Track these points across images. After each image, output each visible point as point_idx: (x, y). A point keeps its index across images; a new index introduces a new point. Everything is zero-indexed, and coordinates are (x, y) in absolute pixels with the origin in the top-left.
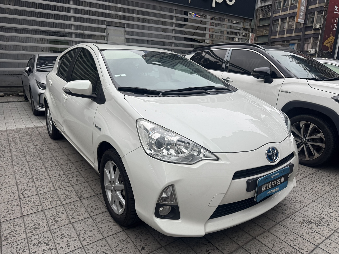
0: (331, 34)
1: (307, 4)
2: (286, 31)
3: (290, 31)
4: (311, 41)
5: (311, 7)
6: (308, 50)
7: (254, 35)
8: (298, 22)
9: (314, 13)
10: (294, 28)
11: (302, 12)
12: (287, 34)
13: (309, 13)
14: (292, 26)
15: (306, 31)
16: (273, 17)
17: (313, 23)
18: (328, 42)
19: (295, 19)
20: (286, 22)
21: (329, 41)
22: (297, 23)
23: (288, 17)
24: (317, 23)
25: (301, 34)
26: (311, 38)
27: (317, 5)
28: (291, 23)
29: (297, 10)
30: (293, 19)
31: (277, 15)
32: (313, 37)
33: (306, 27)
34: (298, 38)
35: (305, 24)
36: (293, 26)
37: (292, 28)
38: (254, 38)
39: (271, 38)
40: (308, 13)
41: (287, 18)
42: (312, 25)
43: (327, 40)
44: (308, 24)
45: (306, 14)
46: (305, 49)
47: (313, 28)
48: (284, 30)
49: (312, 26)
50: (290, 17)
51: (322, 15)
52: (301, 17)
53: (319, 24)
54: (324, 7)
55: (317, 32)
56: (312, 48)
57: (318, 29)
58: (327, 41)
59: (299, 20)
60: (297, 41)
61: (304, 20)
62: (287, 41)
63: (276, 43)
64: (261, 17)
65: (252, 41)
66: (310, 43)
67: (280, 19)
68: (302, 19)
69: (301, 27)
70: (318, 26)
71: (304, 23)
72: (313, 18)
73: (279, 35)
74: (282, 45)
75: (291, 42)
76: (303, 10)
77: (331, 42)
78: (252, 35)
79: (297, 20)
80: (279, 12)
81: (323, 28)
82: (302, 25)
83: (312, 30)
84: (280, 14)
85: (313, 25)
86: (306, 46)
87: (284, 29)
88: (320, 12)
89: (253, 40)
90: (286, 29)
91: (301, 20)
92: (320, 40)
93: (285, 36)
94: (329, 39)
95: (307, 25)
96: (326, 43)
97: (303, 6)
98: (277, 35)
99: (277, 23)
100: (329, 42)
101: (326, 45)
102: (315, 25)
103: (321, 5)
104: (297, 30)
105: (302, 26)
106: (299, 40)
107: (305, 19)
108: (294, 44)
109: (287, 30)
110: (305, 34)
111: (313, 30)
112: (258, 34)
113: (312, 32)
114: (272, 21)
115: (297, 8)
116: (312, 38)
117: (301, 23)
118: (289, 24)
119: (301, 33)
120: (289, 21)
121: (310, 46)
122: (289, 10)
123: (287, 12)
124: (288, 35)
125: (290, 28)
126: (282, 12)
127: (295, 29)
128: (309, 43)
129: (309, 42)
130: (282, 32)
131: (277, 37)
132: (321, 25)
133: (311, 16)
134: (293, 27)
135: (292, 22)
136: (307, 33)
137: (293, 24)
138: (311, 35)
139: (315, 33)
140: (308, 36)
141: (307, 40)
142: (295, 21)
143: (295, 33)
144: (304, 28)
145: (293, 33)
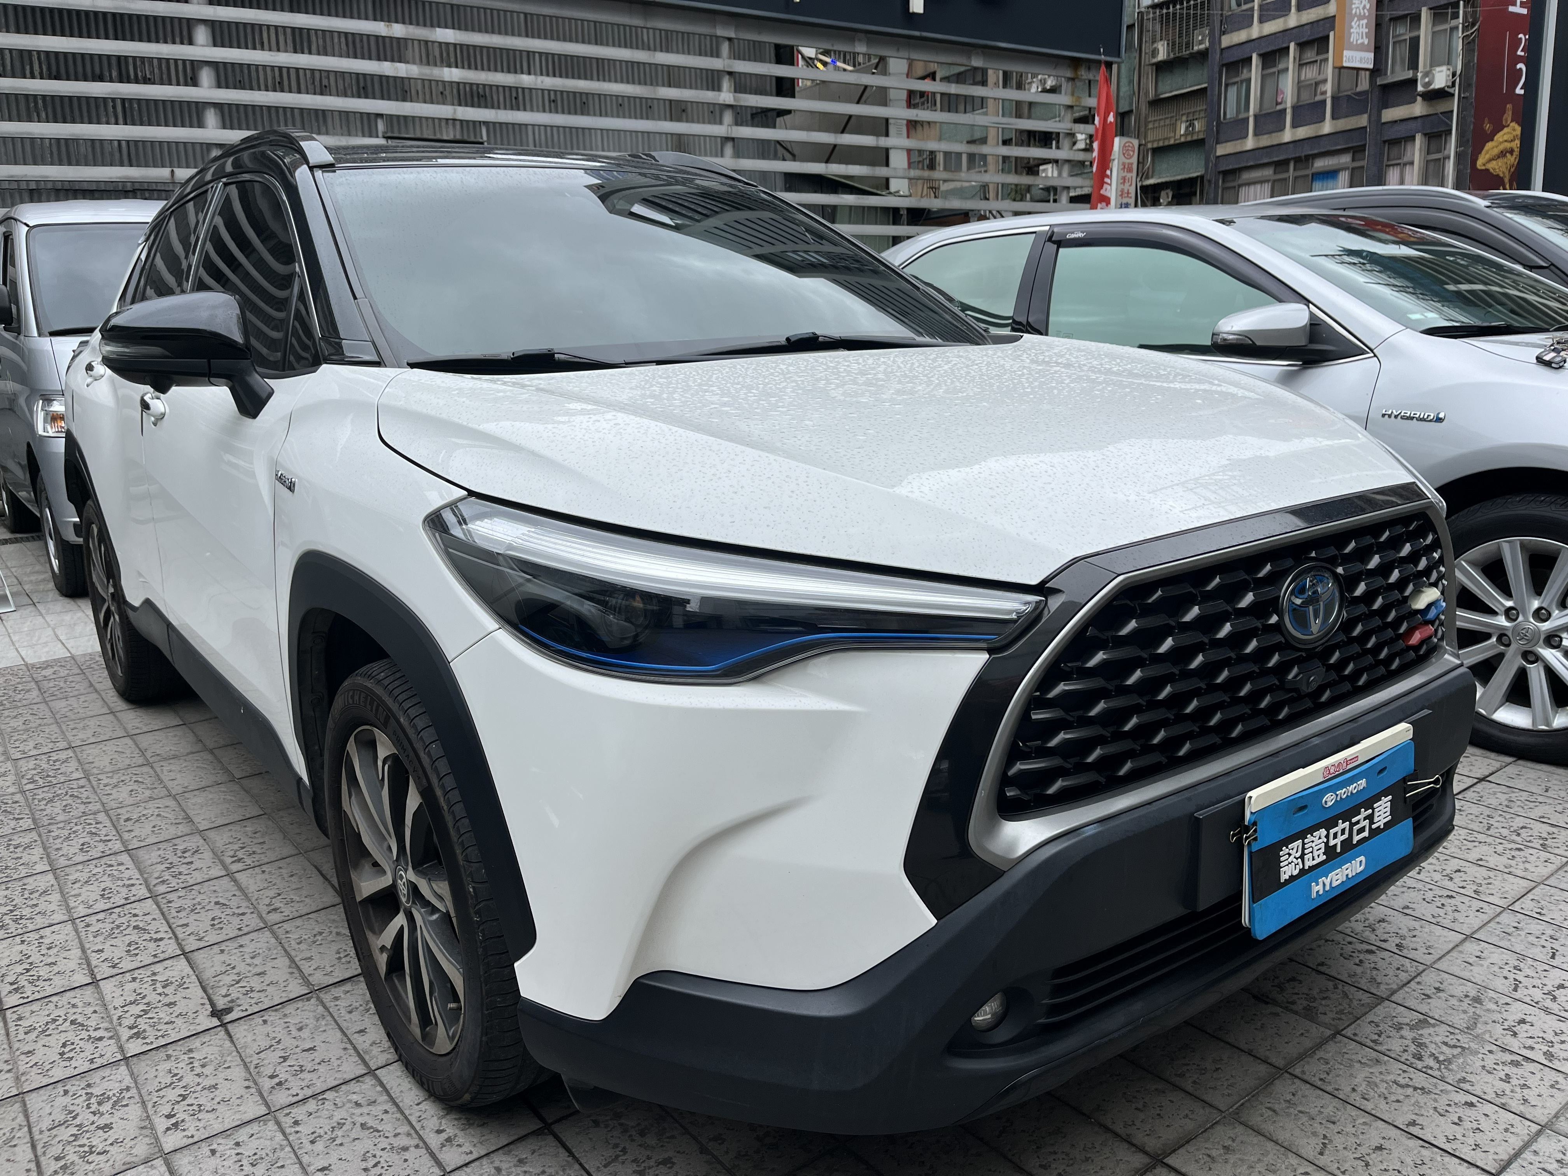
0: (1508, 115)
2: (1289, 111)
3: (1309, 112)
4: (1417, 150)
7: (1136, 142)
8: (1345, 64)
9: (1415, 19)
10: (1329, 94)
11: (1361, 18)
12: (1294, 126)
13: (1395, 19)
14: (1317, 84)
15: (1386, 106)
16: (1222, 50)
17: (1416, 67)
18: (1496, 151)
19: (1328, 52)
20: (1287, 69)
21: (1501, 147)
22: (1340, 69)
23: (1292, 46)
24: (1434, 63)
25: (1362, 121)
26: (1412, 138)
28: (1310, 73)
29: (1331, 9)
30: (1318, 54)
31: (1241, 36)
32: (1425, 135)
33: (1387, 88)
34: (1352, 144)
35: (1376, 71)
36: (1322, 88)
37: (1319, 98)
38: (1134, 160)
39: (1221, 150)
40: (1388, 18)
41: (1288, 48)
42: (1410, 74)
43: (1489, 145)
44: (1393, 72)
45: (1378, 25)
47: (1420, 88)
48: (1279, 107)
49: (1413, 82)
50: (1302, 46)
51: (1454, 23)
52: (1353, 38)
53: (1444, 68)
55: (1441, 107)
57: (1441, 94)
58: (1491, 148)
59: (1346, 53)
60: (1345, 159)
61: (1371, 55)
62: (1298, 160)
63: (1246, 176)
64: (1162, 56)
65: (1129, 175)
66: (1412, 163)
67: (1255, 57)
68: (1361, 48)
69: (1359, 89)
70: (1441, 78)
71: (1371, 66)
72: (1415, 43)
73: (1256, 134)
74: (1276, 182)
75: (1320, 164)
76: (1364, 7)
77: (1511, 152)
78: (1125, 150)
79: (1339, 56)
80: (1250, 24)
81: (1465, 86)
82: (1365, 78)
83: (1415, 101)
84: (1255, 31)
85: (1419, 75)
86: (1393, 176)
87: (1277, 104)
88: (1440, 12)
89: (1130, 170)
90: (1289, 105)
91: (1358, 55)
92: (1456, 147)
93: (1288, 135)
94: (1499, 137)
95: (1390, 78)
96: (1490, 160)
98: (1246, 136)
99: (1245, 75)
100: (1502, 154)
101: (1491, 166)
102: (1426, 74)
104: (1343, 104)
105: (1364, 84)
106: (1357, 151)
107: (1379, 50)
108: (1332, 174)
109: (1294, 107)
110: (1384, 120)
111: (1419, 99)
112: (1156, 137)
113: (1418, 108)
114: (1216, 69)
116: (1419, 138)
117: (1358, 69)
118: (1303, 78)
119: (1366, 116)
120: (1301, 65)
121: (1413, 172)
122: (1293, 9)
123: (1285, 22)
124: (1303, 132)
125: (1306, 98)
126: (1261, 21)
127: (1333, 98)
128: (1405, 164)
129: (1406, 159)
130: (1270, 119)
131: (1250, 143)
132: (1454, 75)
133: (1403, 31)
134: (1325, 93)
135: (1315, 67)
136: (1390, 114)
137: (1321, 77)
138: (1412, 125)
139: (1431, 111)
140: (1397, 128)
141: (1395, 151)
142: (1327, 59)
143: (1334, 117)
144: (1376, 93)
145: (1323, 120)
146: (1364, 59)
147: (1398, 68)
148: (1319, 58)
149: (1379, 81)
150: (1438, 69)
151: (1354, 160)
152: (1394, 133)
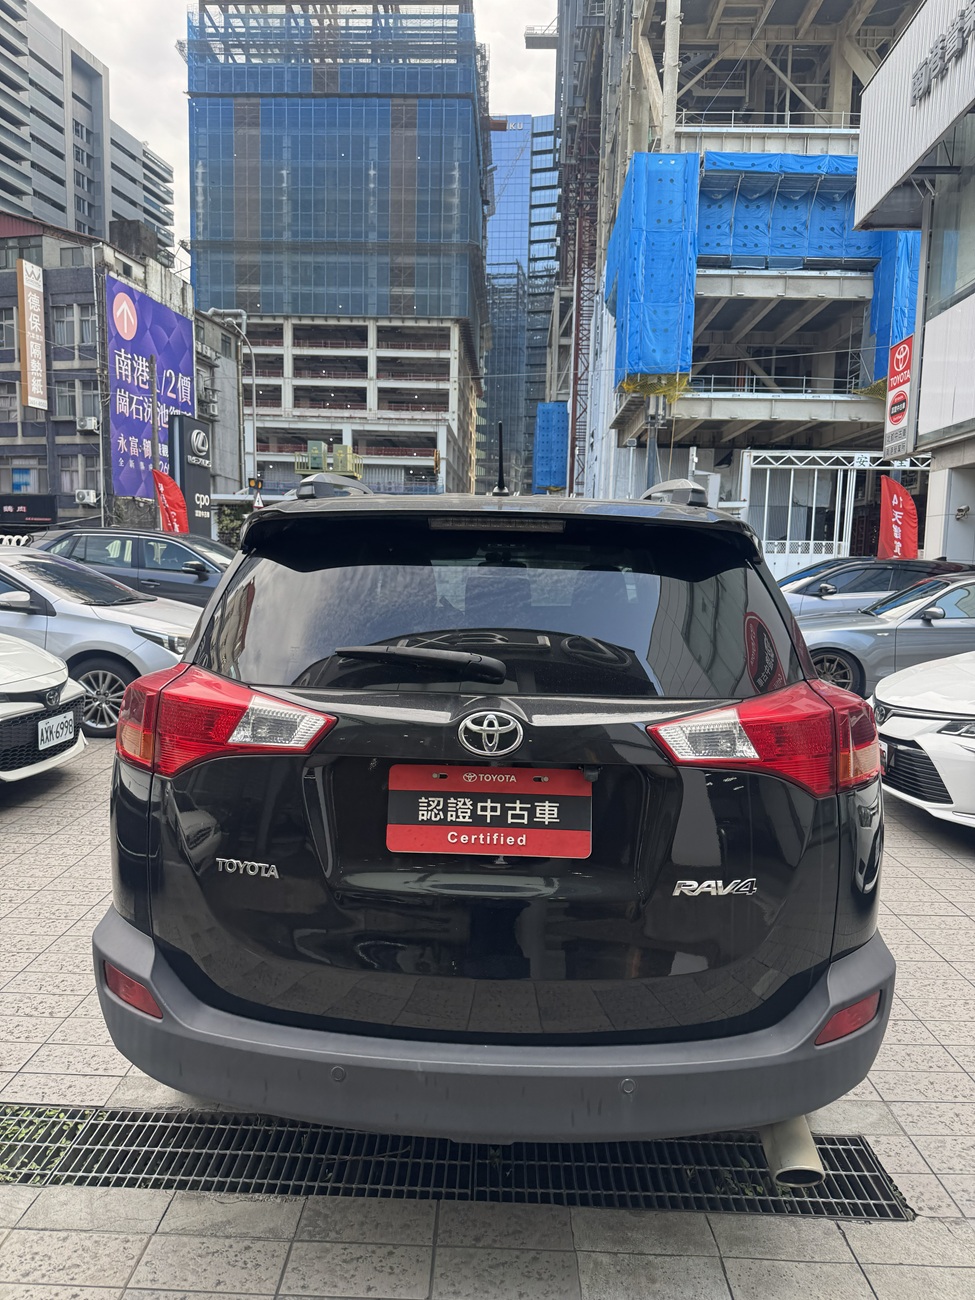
1: (47, 356)
3: (7, 429)
4: (80, 464)
5: (58, 365)
6: (77, 491)
8: (28, 404)
9: (72, 386)
10: (19, 420)
11: (37, 378)
13: (58, 382)
14: (9, 412)
15: (58, 434)
17: (74, 414)
19: (15, 392)
22: (26, 408)
24: (86, 414)
25: (43, 441)
26: (76, 456)
27: (76, 364)
28: (4, 404)
29: (18, 368)
30: (8, 393)
32: (84, 455)
33: (56, 422)
34: (38, 453)
35: (50, 412)
36: (13, 415)
37: (12, 421)
40: (53, 379)
42: (71, 418)
44: (59, 414)
45: (48, 384)
46: (66, 488)
47: (78, 428)
49: (73, 423)
51: (95, 392)
52: (34, 389)
53: (92, 418)
54: (98, 371)
55: (92, 440)
56: (86, 488)
57: (92, 433)
59: (28, 397)
60: (33, 463)
61: (46, 402)
66: (77, 471)
68: (39, 396)
69: (39, 420)
70: (90, 424)
71: (46, 408)
72: (73, 397)
76: (39, 372)
79: (23, 398)
81: (106, 430)
82: (42, 415)
83: (75, 434)
85: (77, 420)
86: (66, 479)
88: (86, 384)
91: (38, 400)
92: (103, 466)
95: (58, 418)
97: (37, 359)
102: (81, 420)
103: (88, 364)
104: (30, 428)
105: (42, 419)
106: (42, 459)
107: (50, 398)
108: (26, 471)
110: (57, 442)
111: (78, 434)
113: (78, 439)
115: (16, 361)
116: (80, 456)
117: (38, 409)
119: (45, 438)
121: (79, 478)
124: (3, 441)
125: (4, 420)
127: (23, 424)
128: (73, 471)
129: (73, 468)
132: (98, 423)
133: (64, 391)
134: (16, 418)
135: (8, 401)
136: (61, 440)
137: (11, 408)
138: (75, 448)
139: (86, 442)
140: (66, 448)
141: (66, 462)
142: (15, 398)
143: (24, 435)
144: (50, 425)
145: (16, 435)
146: (37, 401)
147: (64, 412)
148: (10, 395)
149: (52, 419)
150: (88, 418)
151: (39, 464)
152: (64, 451)
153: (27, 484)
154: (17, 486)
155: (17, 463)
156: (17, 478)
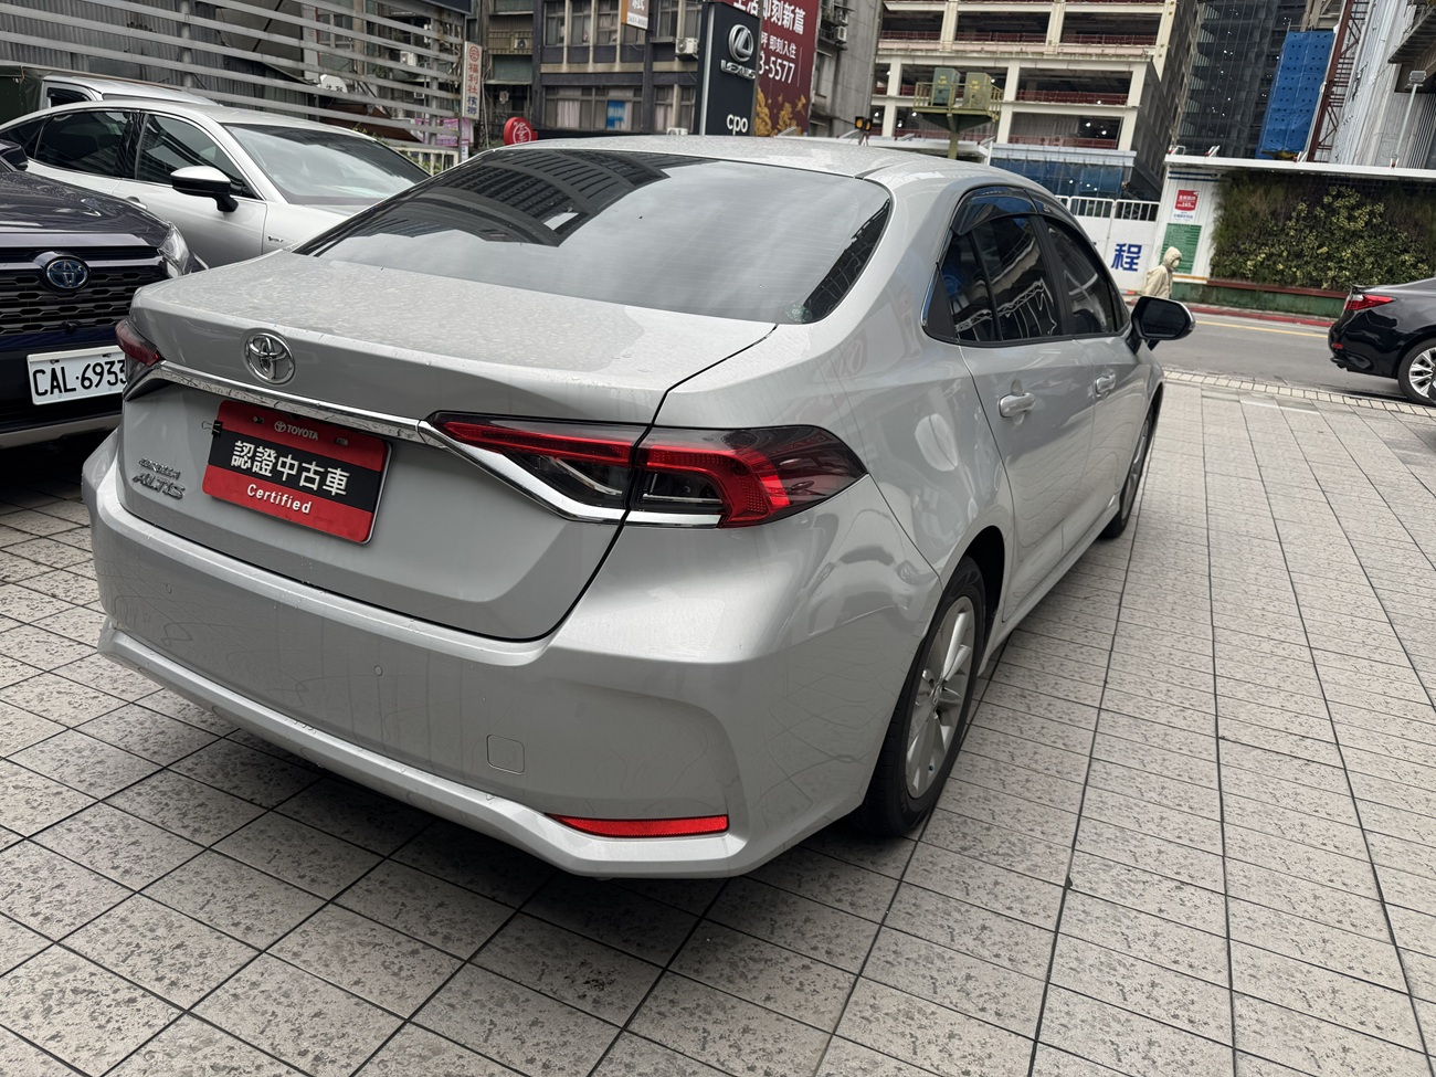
2: (591, 49)
3: (605, 53)
4: (675, 96)
6: (668, 129)
7: (480, 48)
8: (629, 22)
10: (618, 42)
12: (595, 61)
14: (611, 32)
15: (656, 59)
17: (675, 35)
19: (617, 9)
20: (589, 16)
22: (625, 25)
24: (686, 35)
25: (640, 67)
26: (672, 87)
28: (605, 23)
30: (611, 9)
32: (680, 86)
33: (656, 46)
34: (633, 83)
35: (650, 32)
36: (613, 37)
37: (612, 43)
38: (480, 63)
39: (545, 69)
42: (670, 39)
44: (660, 35)
46: (659, 125)
47: (677, 51)
48: (585, 44)
49: (672, 45)
52: (634, 4)
53: (692, 40)
55: (688, 67)
56: (679, 126)
57: (690, 59)
59: (630, 14)
60: (629, 94)
61: (646, 19)
62: (598, 88)
63: (562, 94)
65: (475, 74)
66: (671, 105)
68: (638, 12)
69: (638, 42)
70: (691, 46)
71: (646, 28)
72: (675, 14)
73: (568, 62)
74: (582, 101)
75: (611, 94)
78: (473, 53)
79: (625, 16)
82: (642, 35)
83: (673, 60)
85: (677, 41)
86: (657, 114)
87: (583, 41)
89: (476, 70)
90: (591, 44)
91: (638, 17)
93: (591, 68)
95: (658, 39)
98: (562, 62)
99: (560, 14)
102: (681, 42)
104: (630, 53)
105: (642, 41)
106: (637, 89)
107: (651, 16)
108: (620, 103)
109: (595, 47)
110: (654, 70)
111: (677, 59)
112: (495, 47)
113: (676, 66)
114: (540, 5)
116: (676, 88)
117: (638, 28)
118: (600, 25)
119: (642, 64)
120: (600, 16)
121: (673, 115)
124: (601, 67)
125: (603, 42)
127: (621, 46)
128: (667, 106)
129: (668, 101)
130: (578, 53)
131: (565, 68)
134: (615, 40)
135: (609, 19)
136: (659, 66)
137: (613, 28)
138: (672, 77)
139: (684, 70)
140: (662, 77)
141: (661, 94)
142: (617, 15)
143: (622, 61)
144: (649, 48)
145: (614, 61)
146: (639, 20)
147: (664, 32)
148: (612, 12)
149: (652, 40)
150: (689, 39)
151: (635, 95)
152: (660, 81)
153: (620, 119)
154: (610, 122)
155: (614, 95)
156: (612, 112)
